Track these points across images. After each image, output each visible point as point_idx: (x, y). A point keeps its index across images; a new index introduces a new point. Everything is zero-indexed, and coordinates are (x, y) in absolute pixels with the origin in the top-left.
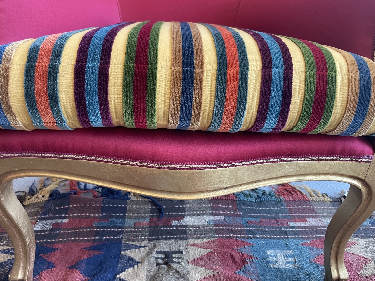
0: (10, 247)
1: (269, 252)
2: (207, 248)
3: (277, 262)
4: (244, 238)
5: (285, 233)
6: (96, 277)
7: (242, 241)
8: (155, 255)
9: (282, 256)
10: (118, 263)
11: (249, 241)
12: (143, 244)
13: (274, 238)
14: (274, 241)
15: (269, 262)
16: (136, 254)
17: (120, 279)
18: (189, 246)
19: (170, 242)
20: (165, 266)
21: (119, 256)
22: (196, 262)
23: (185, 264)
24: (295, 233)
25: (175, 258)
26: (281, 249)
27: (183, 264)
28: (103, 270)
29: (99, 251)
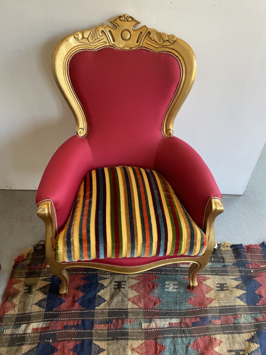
0: (46, 278)
1: (166, 283)
2: (138, 280)
3: (169, 288)
4: (156, 274)
5: (177, 271)
6: (88, 294)
7: (155, 276)
8: (113, 283)
9: (172, 284)
10: (97, 286)
11: (158, 276)
12: (108, 276)
13: (171, 274)
14: (170, 276)
15: (165, 288)
16: (105, 283)
17: (98, 295)
18: (129, 278)
19: (120, 276)
20: (118, 290)
21: (97, 284)
22: (132, 287)
23: (127, 288)
24: (182, 271)
25: (123, 285)
26: (172, 281)
27: (126, 288)
28: (91, 290)
29: (88, 281)
